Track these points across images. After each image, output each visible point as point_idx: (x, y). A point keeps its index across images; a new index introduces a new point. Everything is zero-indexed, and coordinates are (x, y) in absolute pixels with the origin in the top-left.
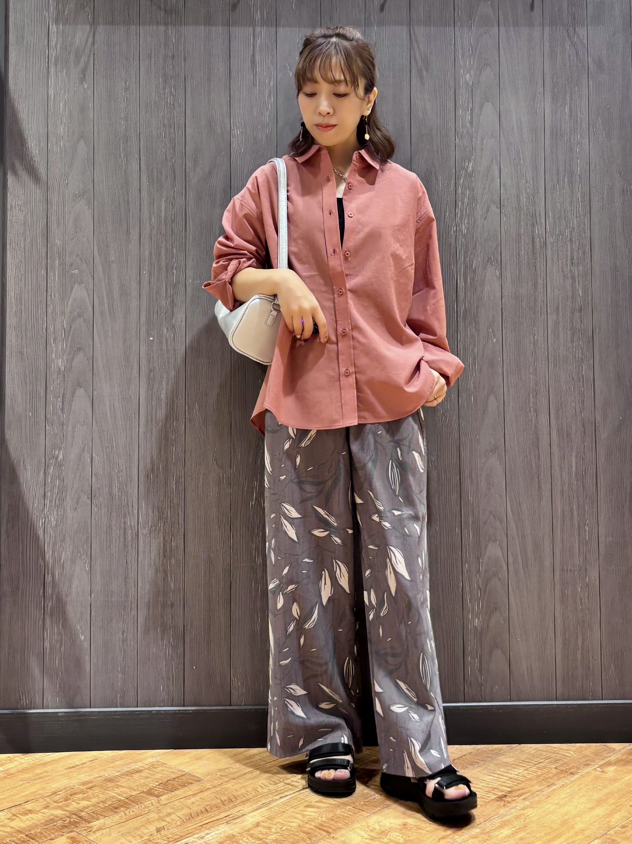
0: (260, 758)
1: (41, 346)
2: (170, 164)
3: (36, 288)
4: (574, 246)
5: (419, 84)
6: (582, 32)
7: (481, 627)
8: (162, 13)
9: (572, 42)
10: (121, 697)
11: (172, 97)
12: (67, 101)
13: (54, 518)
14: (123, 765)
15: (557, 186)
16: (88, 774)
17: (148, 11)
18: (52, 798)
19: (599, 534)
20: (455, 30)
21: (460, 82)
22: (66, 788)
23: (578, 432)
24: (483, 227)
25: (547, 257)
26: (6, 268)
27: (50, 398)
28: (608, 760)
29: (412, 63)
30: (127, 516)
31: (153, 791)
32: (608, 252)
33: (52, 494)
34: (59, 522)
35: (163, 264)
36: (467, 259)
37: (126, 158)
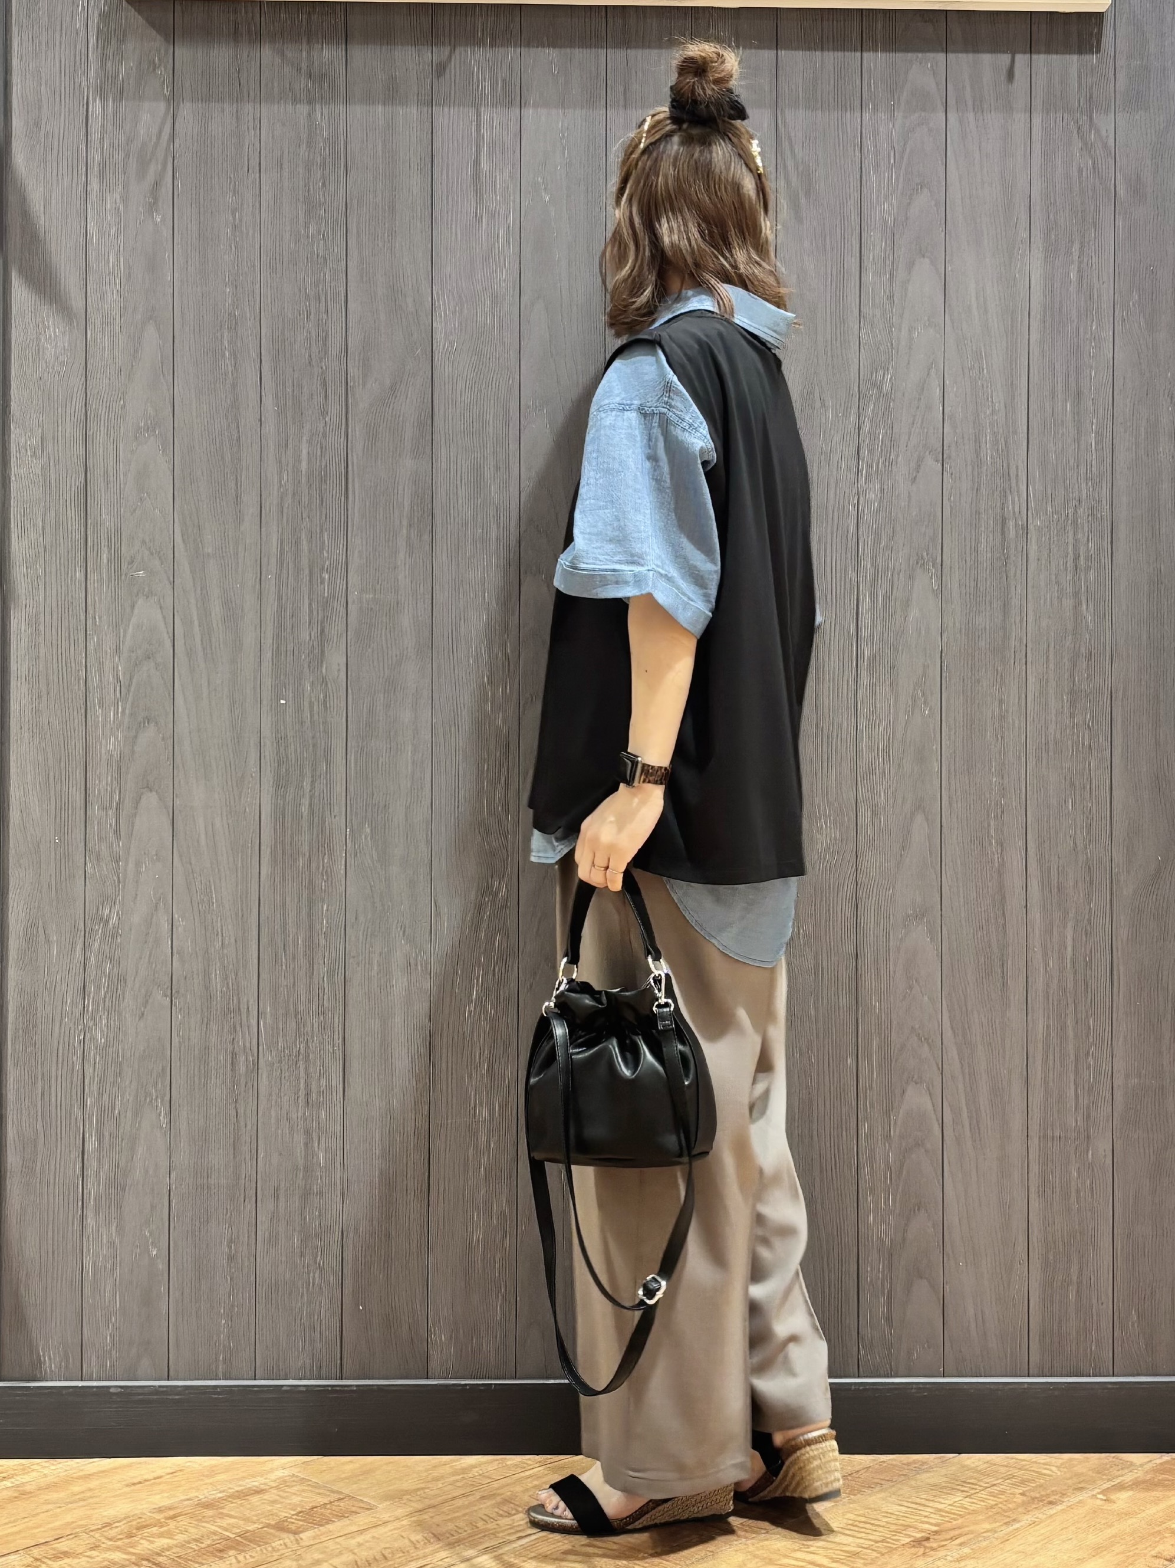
0: (481, 1472)
1: (75, 713)
2: (316, 371)
3: (66, 604)
4: (1080, 536)
5: (793, 221)
6: (1105, 123)
7: (892, 1240)
8: (304, 80)
9: (1086, 144)
10: (224, 1360)
11: (322, 242)
12: (122, 248)
13: (102, 1031)
14: (230, 1481)
15: (1051, 421)
16: (166, 1495)
18: (105, 1534)
19: (1114, 1071)
21: (871, 218)
22: (129, 1517)
23: (1080, 884)
24: (909, 497)
25: (1029, 556)
27: (95, 810)
28: (1119, 1481)
29: (779, 181)
31: (286, 1524)
33: (98, 988)
34: (112, 1039)
35: (305, 562)
36: (878, 558)
37: (235, 358)
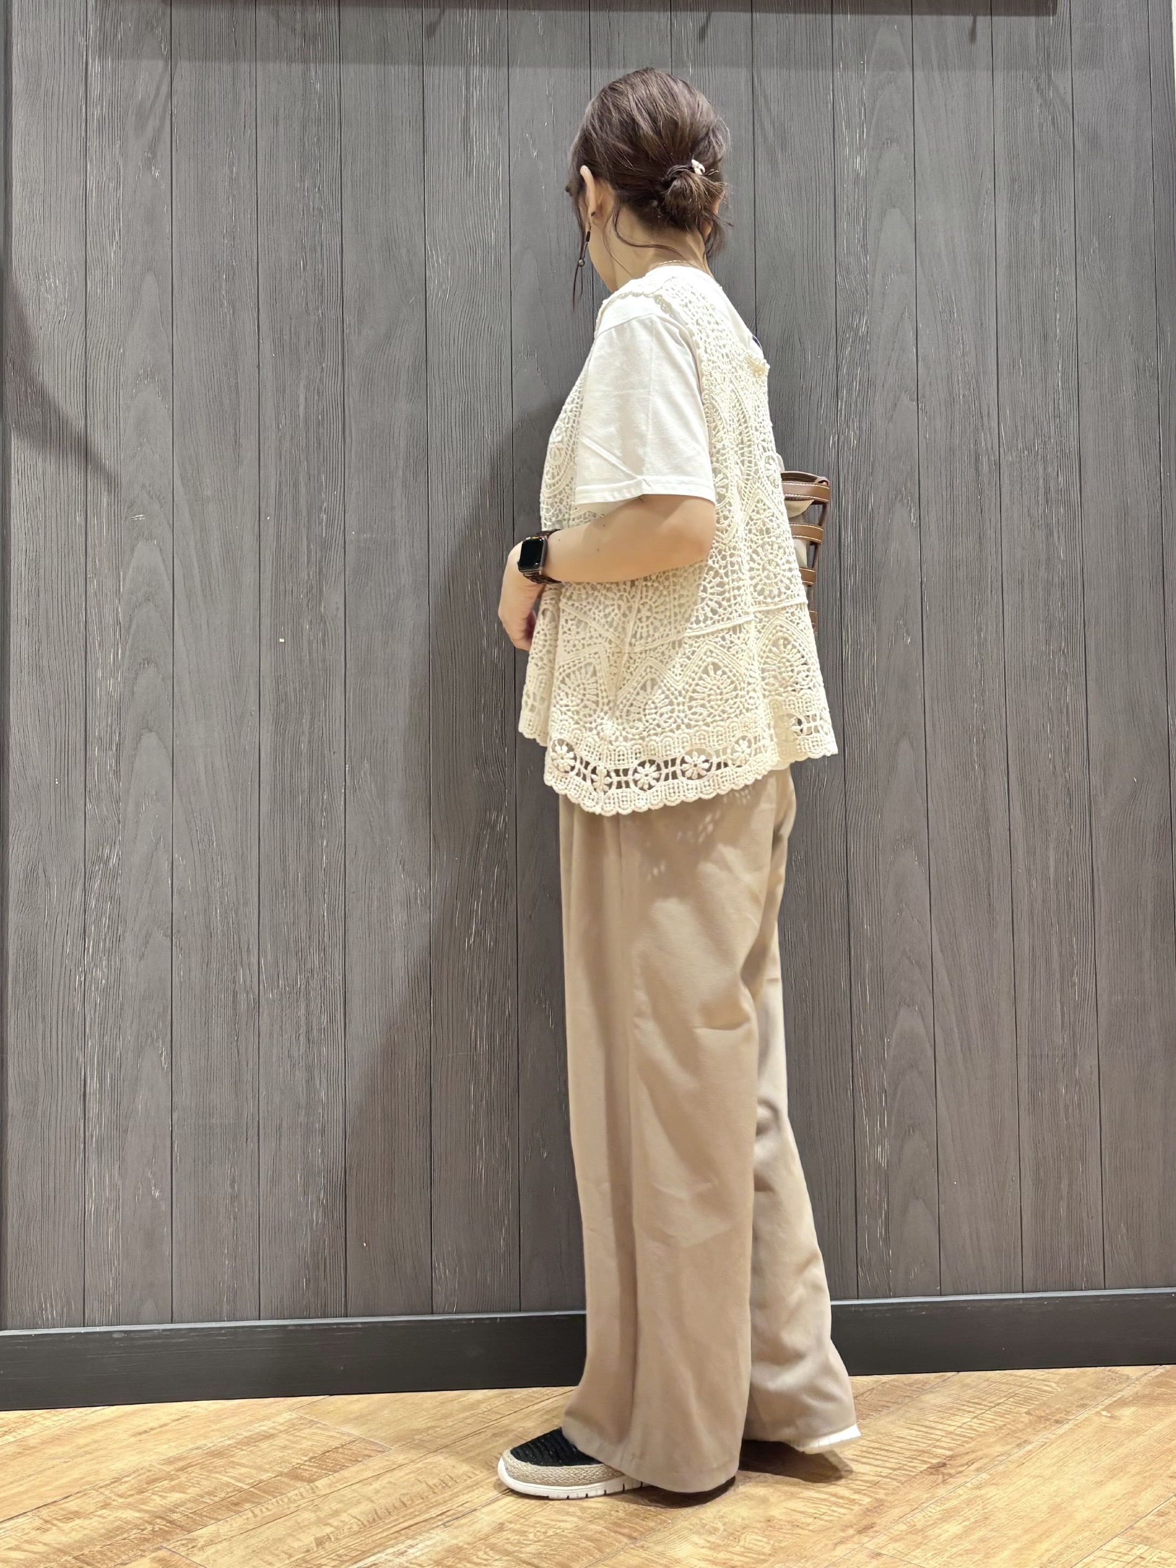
0: (489, 1407)
1: (75, 656)
2: (313, 319)
3: (66, 549)
4: (1049, 471)
5: (770, 174)
6: (1062, 81)
8: (299, 41)
10: (229, 1302)
11: (317, 195)
12: (121, 202)
13: (103, 972)
15: (1019, 361)
17: (271, 35)
18: (114, 1490)
19: (1098, 989)
20: (835, 77)
21: (844, 171)
22: (138, 1470)
24: (886, 435)
25: (1002, 490)
26: (10, 513)
29: (756, 136)
30: (238, 967)
31: (299, 1471)
32: (1111, 480)
33: (99, 928)
34: (113, 980)
36: (858, 494)
37: (234, 307)
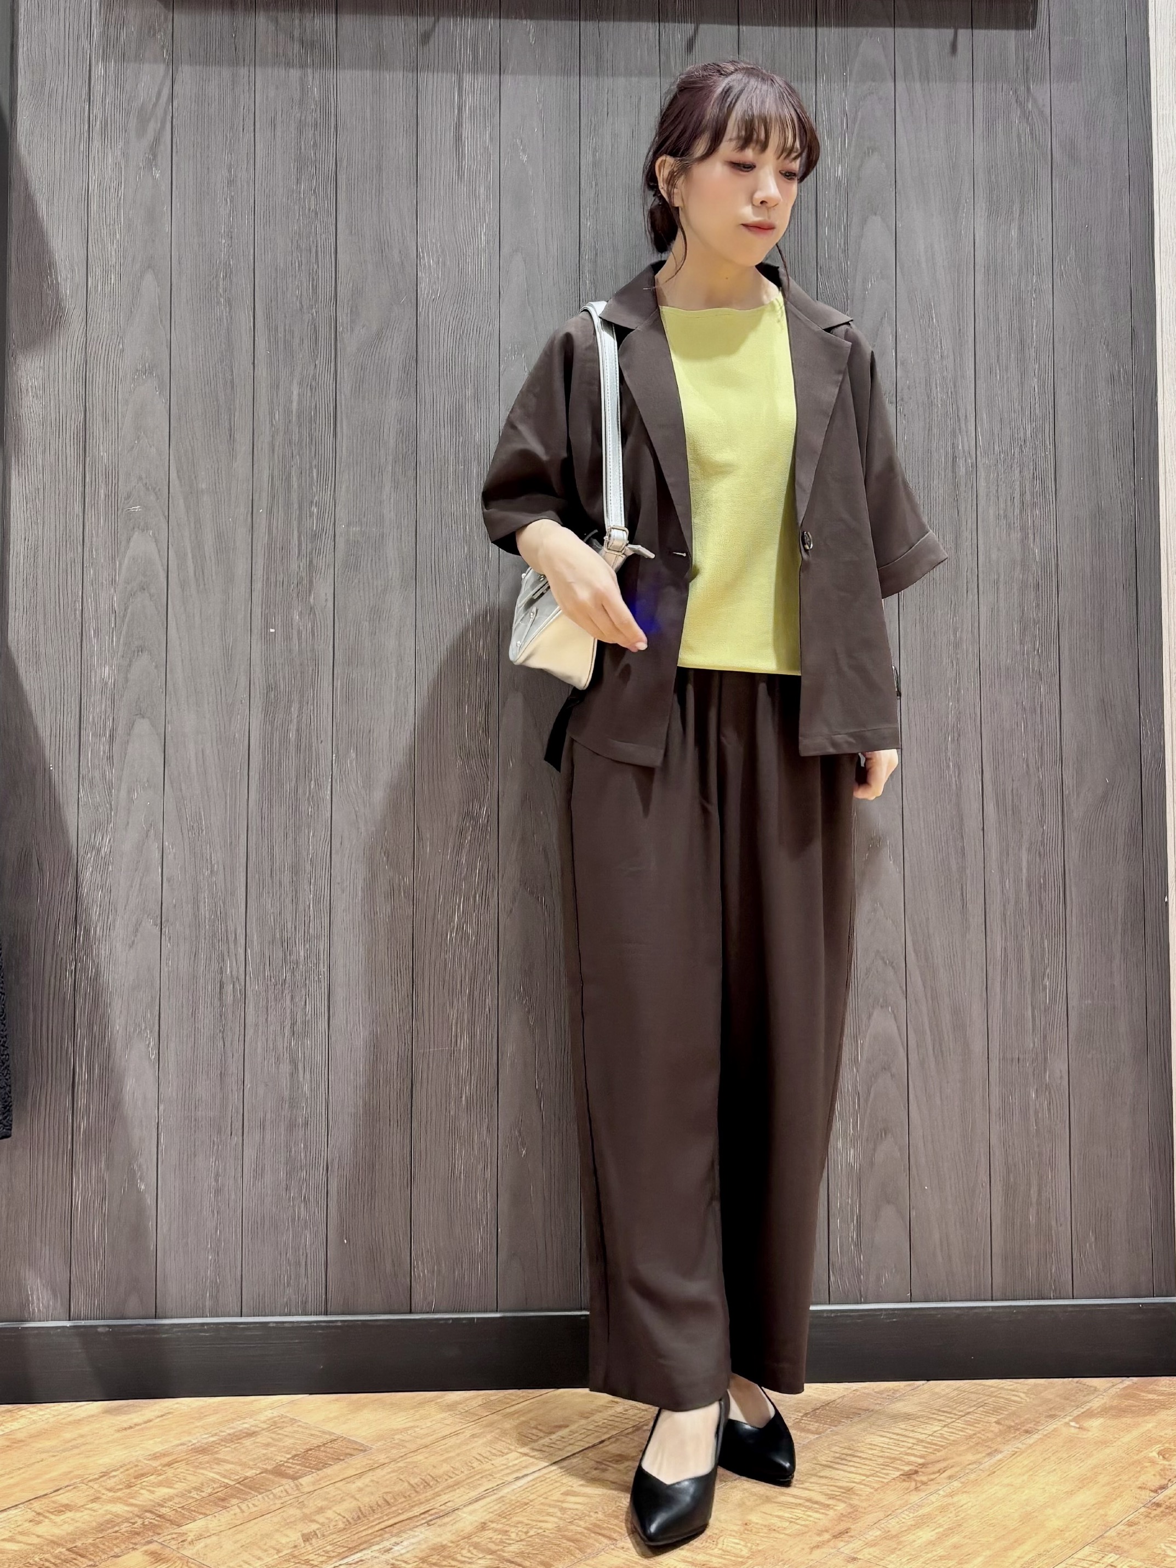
1: (72, 642)
2: (307, 317)
3: (64, 539)
4: (1026, 473)
6: (1041, 94)
7: (860, 1164)
9: (1024, 112)
10: (211, 1296)
11: (313, 198)
12: (122, 201)
14: (220, 1424)
16: (160, 1440)
17: (271, 41)
18: (104, 1484)
19: (1068, 995)
20: (818, 87)
21: (826, 179)
22: (124, 1465)
23: (1032, 806)
25: (978, 492)
27: (89, 737)
28: (1088, 1407)
30: (226, 958)
31: (284, 1468)
32: (1085, 484)
35: (294, 497)
37: (230, 306)
